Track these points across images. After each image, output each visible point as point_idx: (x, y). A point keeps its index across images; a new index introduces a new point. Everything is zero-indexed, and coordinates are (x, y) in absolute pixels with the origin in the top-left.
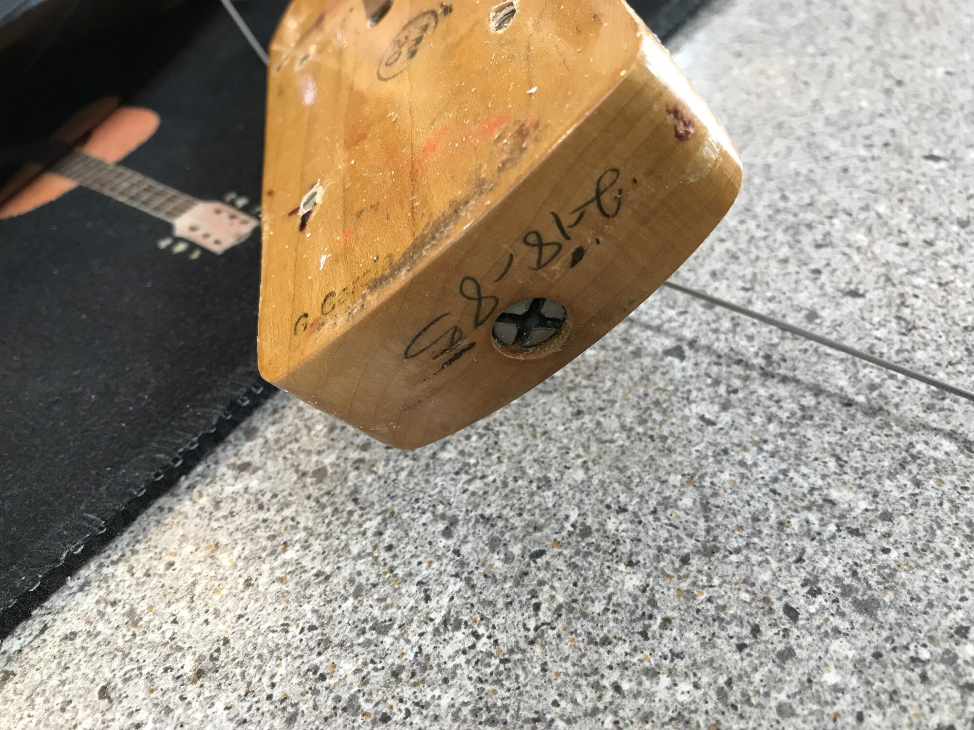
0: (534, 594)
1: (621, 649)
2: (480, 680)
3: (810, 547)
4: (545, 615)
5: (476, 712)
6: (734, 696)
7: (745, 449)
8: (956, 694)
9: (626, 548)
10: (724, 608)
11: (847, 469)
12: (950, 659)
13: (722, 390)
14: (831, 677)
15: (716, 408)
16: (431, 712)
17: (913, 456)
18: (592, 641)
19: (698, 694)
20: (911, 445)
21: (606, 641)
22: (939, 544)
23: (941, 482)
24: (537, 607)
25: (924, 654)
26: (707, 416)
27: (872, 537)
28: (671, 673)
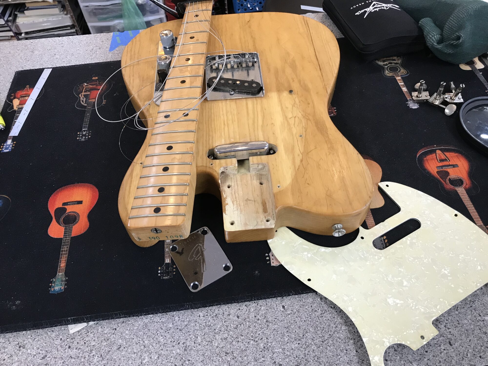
0: (162, 318)
1: (162, 331)
2: (149, 321)
3: (189, 340)
4: (160, 321)
5: (145, 324)
6: (165, 345)
7: (198, 324)
8: (181, 364)
9: (174, 322)
10: (174, 337)
11: (204, 336)
12: (185, 361)
13: (206, 314)
14: (174, 352)
15: (203, 316)
16: (142, 320)
17: (211, 342)
18: (161, 328)
19: (163, 341)
20: (213, 341)
21: (162, 329)
22: (199, 352)
23: (209, 347)
24: (161, 319)
25: (183, 359)
26: (200, 316)
27: (195, 345)
28: (163, 337)
